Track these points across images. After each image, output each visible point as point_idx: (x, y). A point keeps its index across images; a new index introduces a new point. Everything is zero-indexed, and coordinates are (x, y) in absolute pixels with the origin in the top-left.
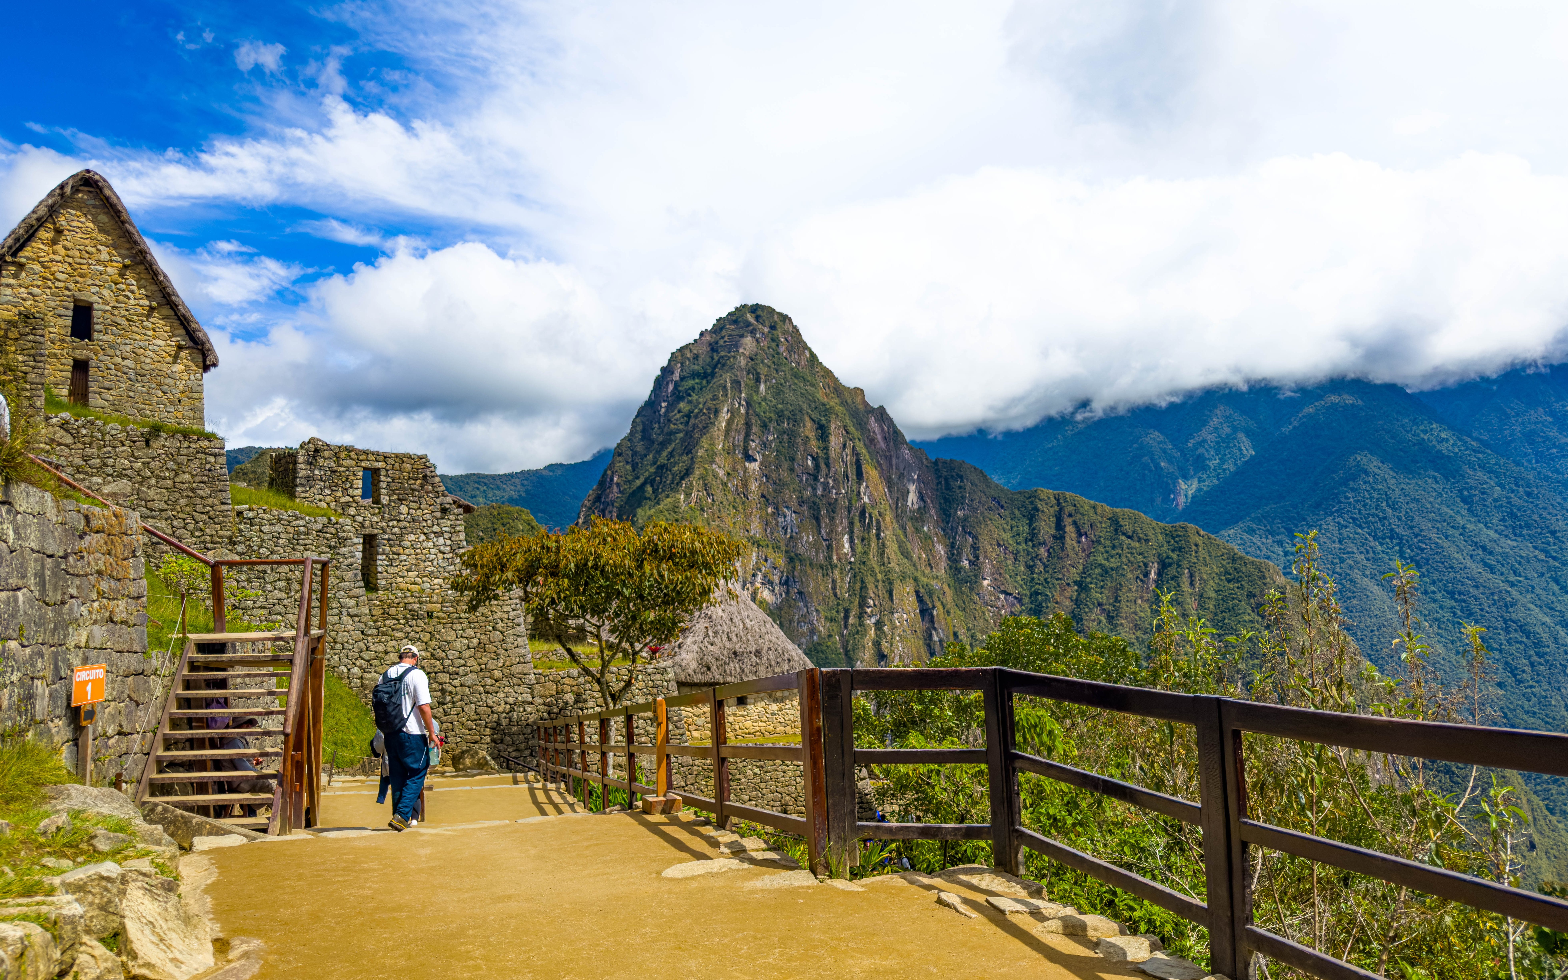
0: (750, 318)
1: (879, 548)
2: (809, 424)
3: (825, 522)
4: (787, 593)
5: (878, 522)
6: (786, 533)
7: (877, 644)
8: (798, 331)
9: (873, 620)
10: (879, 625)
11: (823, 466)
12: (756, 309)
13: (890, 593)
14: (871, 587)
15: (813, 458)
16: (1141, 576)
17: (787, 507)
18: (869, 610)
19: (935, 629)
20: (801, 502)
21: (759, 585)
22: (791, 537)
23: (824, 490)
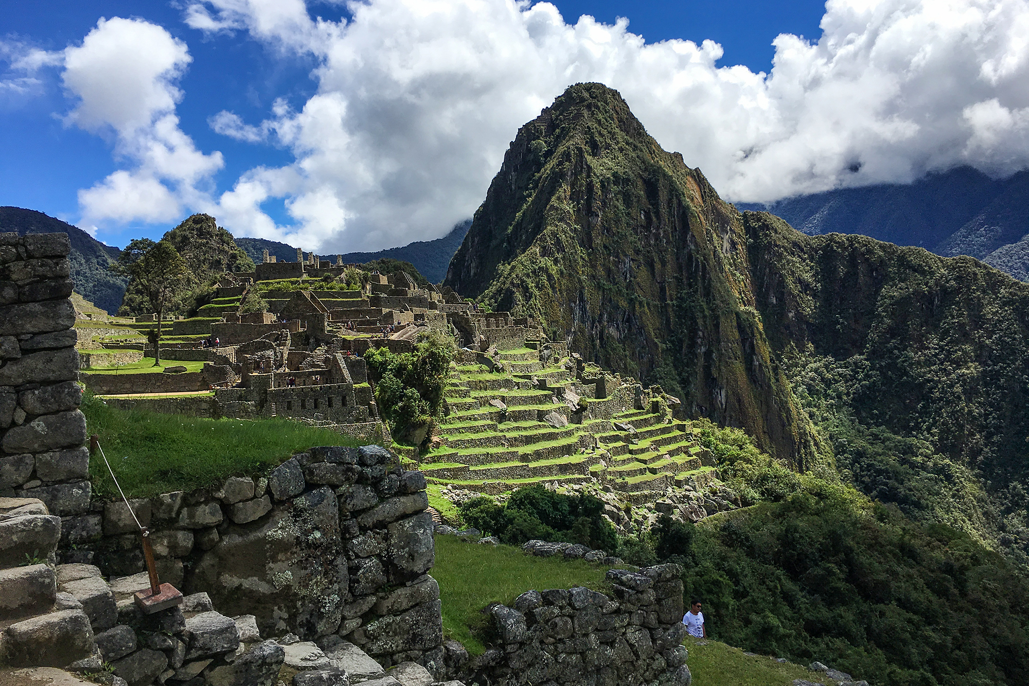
0: (586, 95)
1: (705, 288)
2: (640, 183)
3: (658, 266)
4: (629, 330)
5: (704, 265)
6: (626, 279)
7: (707, 369)
8: (625, 103)
9: (703, 349)
10: (708, 354)
11: (654, 219)
12: (590, 87)
13: (717, 326)
14: (700, 322)
15: (645, 212)
16: (927, 304)
17: (626, 255)
18: (699, 341)
19: (755, 354)
20: (637, 252)
21: (606, 323)
22: (630, 281)
23: (656, 240)
